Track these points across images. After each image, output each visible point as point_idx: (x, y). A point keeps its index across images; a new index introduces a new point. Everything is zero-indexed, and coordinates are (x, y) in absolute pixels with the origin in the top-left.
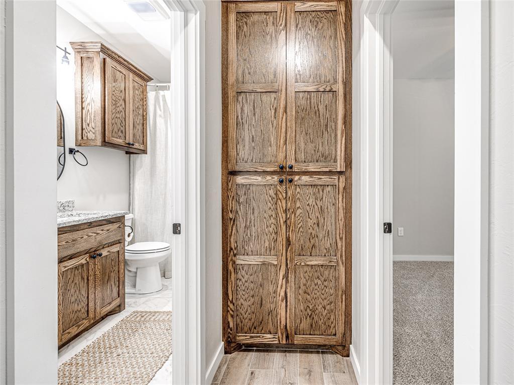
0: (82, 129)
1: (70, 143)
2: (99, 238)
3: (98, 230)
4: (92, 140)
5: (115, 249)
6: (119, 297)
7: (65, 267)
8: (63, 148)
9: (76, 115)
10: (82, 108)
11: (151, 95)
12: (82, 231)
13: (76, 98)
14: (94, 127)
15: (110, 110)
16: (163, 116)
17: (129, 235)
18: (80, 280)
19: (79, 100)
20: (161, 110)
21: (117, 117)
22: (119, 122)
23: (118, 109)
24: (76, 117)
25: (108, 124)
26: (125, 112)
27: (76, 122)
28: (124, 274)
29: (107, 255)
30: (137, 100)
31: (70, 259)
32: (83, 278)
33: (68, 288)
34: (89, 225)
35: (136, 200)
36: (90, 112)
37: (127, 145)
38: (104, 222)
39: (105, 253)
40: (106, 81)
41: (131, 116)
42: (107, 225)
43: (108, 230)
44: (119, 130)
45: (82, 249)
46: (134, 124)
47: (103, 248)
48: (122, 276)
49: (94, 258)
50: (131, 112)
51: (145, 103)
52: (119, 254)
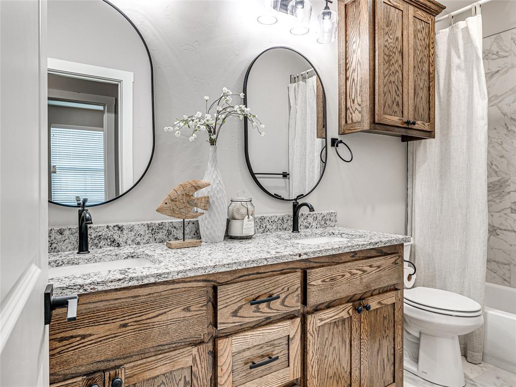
0: (346, 109)
1: (333, 131)
2: (366, 279)
3: (364, 264)
4: (358, 122)
5: (389, 299)
6: (394, 382)
7: (321, 320)
8: (325, 139)
9: (339, 91)
10: (347, 79)
11: (442, 36)
12: (343, 265)
13: (339, 65)
14: (360, 103)
15: (382, 72)
16: (463, 66)
17: (409, 278)
18: (340, 344)
19: (343, 68)
20: (459, 57)
21: (391, 81)
22: (394, 89)
23: (392, 69)
24: (339, 94)
25: (379, 95)
26: (402, 71)
27: (339, 101)
28: (403, 344)
29: (377, 309)
30: (420, 48)
31: (328, 307)
32: (344, 342)
33: (325, 354)
34: (353, 256)
35: (417, 215)
36: (356, 81)
37: (405, 126)
38: (374, 253)
39: (373, 304)
40: (377, 27)
41: (411, 77)
42: (377, 259)
43: (379, 267)
44: (393, 102)
45: (343, 295)
46: (415, 89)
47: (372, 295)
48: (399, 347)
49: (359, 312)
50: (412, 70)
51: (432, 51)
52: (394, 309)
